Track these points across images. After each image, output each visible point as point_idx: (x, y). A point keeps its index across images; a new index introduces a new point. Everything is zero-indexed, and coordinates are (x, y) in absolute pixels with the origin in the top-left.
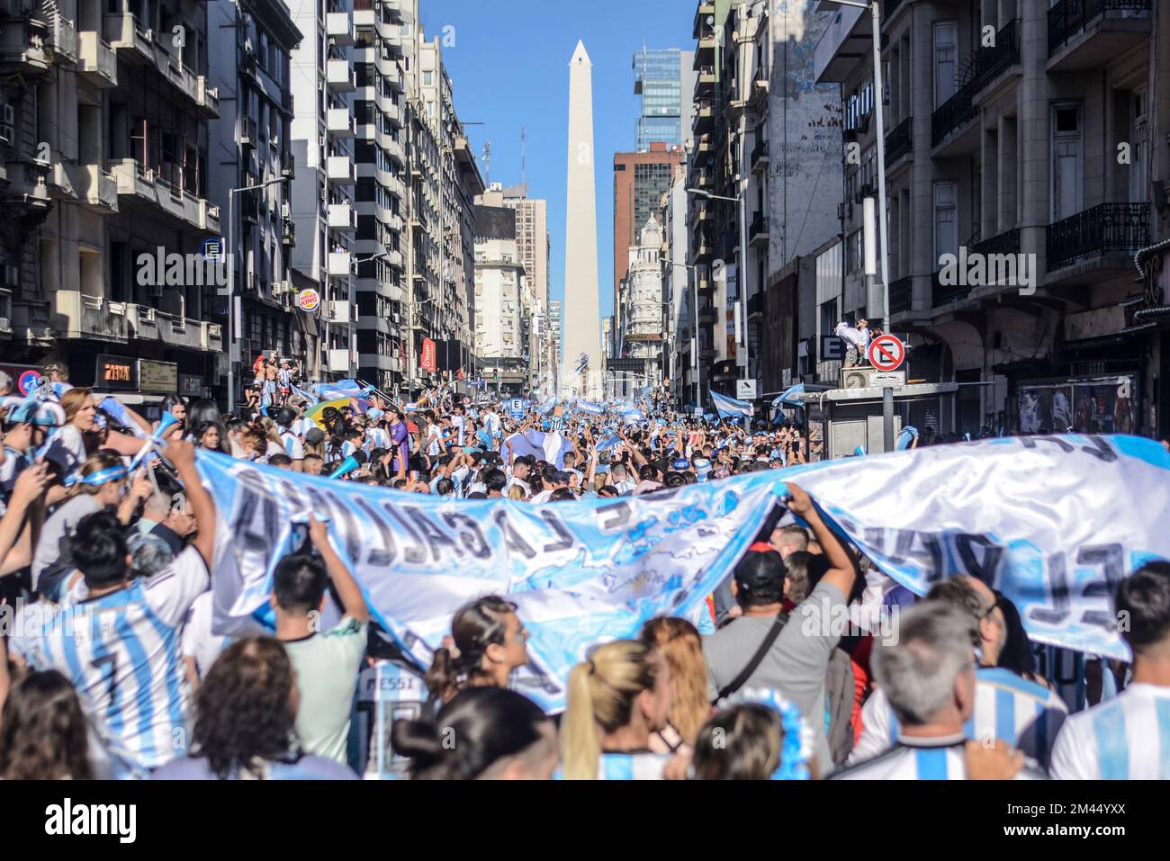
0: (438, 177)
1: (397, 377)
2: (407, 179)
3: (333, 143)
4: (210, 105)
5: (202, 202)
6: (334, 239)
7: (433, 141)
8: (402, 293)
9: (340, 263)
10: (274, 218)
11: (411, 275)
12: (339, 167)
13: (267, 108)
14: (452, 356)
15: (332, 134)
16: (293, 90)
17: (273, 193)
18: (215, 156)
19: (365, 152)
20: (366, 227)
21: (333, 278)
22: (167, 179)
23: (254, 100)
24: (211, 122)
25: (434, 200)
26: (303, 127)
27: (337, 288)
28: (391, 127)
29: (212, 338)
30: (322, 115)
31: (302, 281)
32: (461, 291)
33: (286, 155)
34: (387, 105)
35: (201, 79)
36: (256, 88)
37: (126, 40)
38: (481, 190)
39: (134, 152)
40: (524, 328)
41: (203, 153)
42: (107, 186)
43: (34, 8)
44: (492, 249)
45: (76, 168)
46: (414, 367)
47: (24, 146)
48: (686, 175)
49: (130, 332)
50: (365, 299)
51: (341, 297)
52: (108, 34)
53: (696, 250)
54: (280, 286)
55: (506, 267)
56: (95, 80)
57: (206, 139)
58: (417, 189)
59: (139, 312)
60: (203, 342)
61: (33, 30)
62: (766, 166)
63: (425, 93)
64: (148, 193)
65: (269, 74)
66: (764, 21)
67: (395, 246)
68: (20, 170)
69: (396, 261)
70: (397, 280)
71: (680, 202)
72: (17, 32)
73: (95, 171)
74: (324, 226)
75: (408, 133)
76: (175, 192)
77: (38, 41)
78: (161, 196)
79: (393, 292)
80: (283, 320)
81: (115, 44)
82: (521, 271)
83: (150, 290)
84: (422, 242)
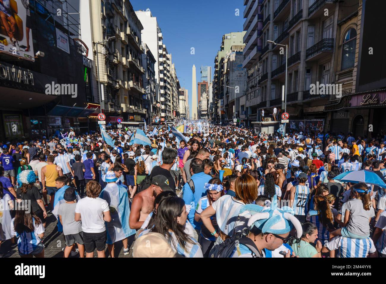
0: (174, 86)
1: (170, 117)
2: (171, 86)
3: (161, 79)
4: (144, 72)
5: (143, 89)
6: (162, 95)
7: (174, 80)
8: (170, 104)
9: (162, 99)
10: (153, 91)
11: (171, 101)
12: (162, 84)
13: (151, 73)
14: (177, 114)
15: (160, 78)
16: (155, 70)
17: (153, 88)
18: (144, 81)
19: (165, 81)
20: (166, 94)
21: (161, 102)
22: (138, 84)
23: (149, 71)
24: (143, 75)
25: (174, 89)
26: (156, 77)
27: (162, 103)
28: (168, 77)
29: (145, 111)
30: (159, 75)
31: (157, 102)
32: (178, 104)
33: (154, 81)
34: (168, 74)
35: (142, 67)
36: (150, 70)
37: (130, 59)
38: (180, 88)
39: (132, 80)
40: (185, 109)
41: (143, 80)
42: (128, 85)
43: (115, 52)
44: (181, 97)
45: (123, 82)
46: (172, 115)
47: (114, 78)
48: (212, 85)
49: (133, 111)
50: (166, 105)
51: (163, 105)
52: (127, 58)
53: (215, 97)
54: (154, 103)
55: (183, 100)
56: (125, 67)
57: (143, 78)
58: (172, 88)
59: (135, 107)
60: (144, 112)
61: (115, 56)
62: (229, 83)
63: (173, 72)
64: (135, 87)
65: (151, 68)
66: (229, 59)
67: (169, 97)
68: (114, 82)
69: (170, 99)
70: (170, 102)
71: (211, 90)
72: (112, 57)
73: (126, 82)
74: (160, 93)
75: (171, 78)
76: (139, 87)
77: (116, 58)
78: (137, 87)
79: (169, 104)
80: (155, 108)
81: (128, 60)
82: (185, 101)
83: (136, 103)
84: (173, 96)
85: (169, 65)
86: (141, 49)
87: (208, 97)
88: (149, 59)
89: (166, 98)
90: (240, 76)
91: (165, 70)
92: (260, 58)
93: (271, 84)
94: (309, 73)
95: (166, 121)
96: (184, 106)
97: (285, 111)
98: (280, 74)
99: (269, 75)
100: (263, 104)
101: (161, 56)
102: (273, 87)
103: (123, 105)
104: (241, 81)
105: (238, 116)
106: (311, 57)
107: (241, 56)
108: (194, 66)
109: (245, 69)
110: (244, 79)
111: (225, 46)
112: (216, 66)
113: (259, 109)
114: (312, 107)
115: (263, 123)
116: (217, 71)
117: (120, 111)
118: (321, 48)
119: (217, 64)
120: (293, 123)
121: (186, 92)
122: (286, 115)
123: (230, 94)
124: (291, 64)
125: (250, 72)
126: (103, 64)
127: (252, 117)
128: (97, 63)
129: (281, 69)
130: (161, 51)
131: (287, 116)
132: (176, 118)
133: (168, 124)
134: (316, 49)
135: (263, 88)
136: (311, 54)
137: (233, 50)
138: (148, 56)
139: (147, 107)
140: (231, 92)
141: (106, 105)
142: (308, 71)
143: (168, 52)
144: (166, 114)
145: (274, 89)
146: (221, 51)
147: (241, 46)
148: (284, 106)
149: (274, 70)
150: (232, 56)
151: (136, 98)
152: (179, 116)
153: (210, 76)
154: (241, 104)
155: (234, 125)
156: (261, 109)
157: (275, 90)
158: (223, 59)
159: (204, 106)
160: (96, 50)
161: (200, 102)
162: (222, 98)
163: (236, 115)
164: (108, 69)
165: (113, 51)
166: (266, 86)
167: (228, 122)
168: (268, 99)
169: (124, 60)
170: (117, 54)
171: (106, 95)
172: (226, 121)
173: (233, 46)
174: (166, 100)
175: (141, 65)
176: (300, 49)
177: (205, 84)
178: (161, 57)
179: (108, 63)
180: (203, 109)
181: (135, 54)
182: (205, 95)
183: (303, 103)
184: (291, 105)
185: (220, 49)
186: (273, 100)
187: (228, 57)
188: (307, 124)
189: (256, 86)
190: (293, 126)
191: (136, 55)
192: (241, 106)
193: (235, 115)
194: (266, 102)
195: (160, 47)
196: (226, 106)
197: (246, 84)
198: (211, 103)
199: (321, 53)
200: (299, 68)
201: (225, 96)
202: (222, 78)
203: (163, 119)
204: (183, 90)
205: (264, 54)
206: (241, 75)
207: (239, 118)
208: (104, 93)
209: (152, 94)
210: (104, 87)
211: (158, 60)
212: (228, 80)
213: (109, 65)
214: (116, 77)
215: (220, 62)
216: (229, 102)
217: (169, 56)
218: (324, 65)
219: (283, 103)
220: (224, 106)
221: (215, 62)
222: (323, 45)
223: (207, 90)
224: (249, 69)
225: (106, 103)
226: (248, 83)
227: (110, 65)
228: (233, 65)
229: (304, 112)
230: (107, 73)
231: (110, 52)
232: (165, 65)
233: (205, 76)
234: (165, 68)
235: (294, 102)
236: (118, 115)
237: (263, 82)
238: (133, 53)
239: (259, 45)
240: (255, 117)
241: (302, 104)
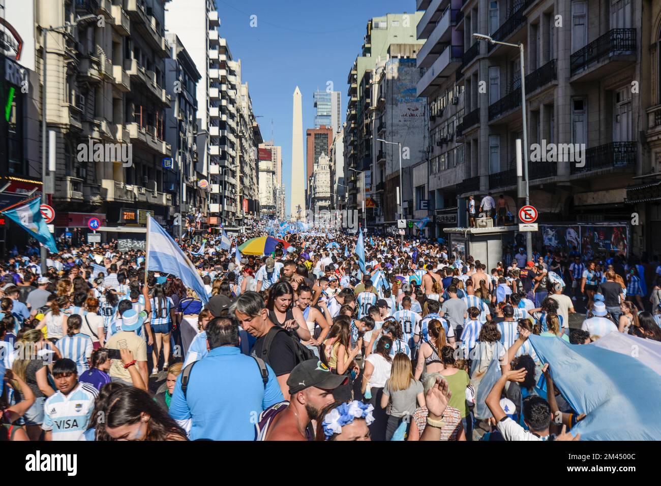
0: (247, 136)
1: (234, 214)
2: (237, 136)
3: (213, 121)
4: (168, 102)
5: (164, 143)
6: (213, 159)
7: (245, 122)
8: (236, 181)
9: (215, 169)
10: (190, 149)
11: (238, 174)
12: (214, 131)
13: (188, 106)
14: (254, 206)
15: (211, 118)
16: (198, 98)
17: (190, 141)
18: (168, 124)
19: (223, 125)
20: (224, 155)
21: (212, 175)
22: (150, 132)
23: (183, 101)
24: (167, 110)
25: (246, 145)
26: (201, 114)
27: (214, 179)
28: (232, 116)
29: (168, 200)
30: (208, 110)
31: (201, 176)
32: (255, 180)
33: (195, 124)
34: (230, 107)
35: (164, 91)
36: (184, 98)
37: (133, 70)
38: (262, 142)
39: (136, 120)
40: (275, 194)
41: (164, 122)
42: (125, 133)
43: (94, 53)
44: (263, 165)
45: (112, 125)
46: (239, 210)
47: (89, 115)
48: (343, 136)
49: (135, 198)
50: (223, 184)
51: (215, 183)
52: (126, 67)
53: (349, 165)
54: (193, 178)
55: (268, 171)
56: (120, 88)
57: (165, 117)
58: (241, 141)
59: (139, 189)
60: (164, 202)
61: (92, 62)
62: (385, 132)
63: (243, 103)
64: (143, 138)
65: (189, 92)
66: (383, 75)
67: (233, 163)
68: (87, 126)
69: (234, 169)
70: (234, 176)
71: (340, 147)
72: (86, 63)
73: (120, 127)
74: (208, 154)
75: (237, 119)
76: (153, 138)
77: (96, 67)
78: (148, 139)
79: (232, 181)
80: (193, 192)
81: (129, 72)
82: (274, 173)
83: (142, 179)
84: (242, 161)
85: (233, 87)
86: (163, 48)
87: (332, 164)
88: (182, 72)
89: (223, 167)
90: (412, 115)
91: (223, 98)
92: (459, 75)
93: (489, 135)
94: (582, 108)
95: (223, 224)
96: (271, 186)
97: (528, 203)
98: (510, 112)
99: (483, 114)
100: (471, 184)
101: (213, 64)
102: (494, 142)
103: (107, 184)
104: (414, 127)
105: (409, 213)
106: (581, 73)
107: (414, 69)
108: (297, 90)
109: (425, 100)
110: (422, 122)
111: (375, 45)
112: (353, 92)
113: (463, 196)
114: (595, 191)
115: (473, 230)
116: (356, 102)
117: (97, 199)
118: (606, 52)
119: (353, 86)
120: (551, 233)
121: (278, 151)
122: (529, 212)
123: (387, 157)
124: (535, 89)
125: (437, 106)
126: (61, 80)
127: (445, 216)
128: (42, 78)
129: (511, 100)
130: (214, 54)
131: (533, 215)
132: (249, 217)
133: (226, 231)
134: (595, 52)
135: (469, 144)
136: (582, 65)
137: (392, 55)
138: (180, 64)
139: (173, 189)
140: (390, 153)
141: (59, 183)
142: (578, 105)
143: (233, 56)
144: (223, 207)
145: (497, 147)
146: (364, 55)
147: (413, 45)
148: (523, 190)
149: (492, 103)
150: (390, 67)
151: (144, 166)
152: (258, 212)
153: (339, 114)
154: (416, 183)
155: (399, 236)
156: (468, 194)
157: (499, 150)
158: (368, 76)
159: (323, 187)
160: (42, 46)
161: (311, 176)
162: (367, 168)
163: (405, 209)
164: (73, 92)
165: (90, 49)
166: (476, 141)
167: (385, 227)
168: (482, 171)
169: (117, 73)
170: (99, 57)
171: (63, 156)
172: (378, 225)
173: (394, 45)
174: (225, 171)
175: (162, 84)
176: (555, 54)
177: (326, 132)
178: (215, 68)
179: (74, 78)
180: (321, 195)
181: (148, 60)
182: (324, 160)
183: (571, 181)
184: (542, 187)
185: (361, 51)
186: (496, 175)
187: (380, 71)
188: (587, 234)
189: (452, 140)
190: (550, 240)
191: (151, 60)
192: (417, 188)
193: (400, 210)
194: (477, 178)
195: (212, 44)
196: (378, 187)
197: (427, 134)
198: (340, 179)
199: (607, 62)
200: (555, 97)
201: (374, 164)
202: (367, 118)
203: (214, 220)
204: (269, 148)
205: (469, 65)
206: (415, 113)
207: (413, 218)
208: (57, 153)
209: (188, 155)
210: (57, 137)
211: (207, 75)
212: (381, 126)
213: (76, 83)
214: (92, 112)
215: (362, 81)
216: (386, 178)
217: (233, 65)
218: (617, 90)
219: (520, 181)
220: (374, 188)
221: (349, 82)
222: (610, 45)
223: (331, 147)
224: (433, 98)
225: (60, 179)
226: (432, 132)
227: (78, 82)
228: (395, 89)
229: (576, 203)
230: (70, 101)
231: (83, 52)
232: (224, 87)
233: (325, 114)
234: (224, 95)
235: (549, 180)
236: (94, 208)
237: (469, 129)
238: (143, 56)
239: (454, 43)
240: (453, 215)
241: (569, 184)
